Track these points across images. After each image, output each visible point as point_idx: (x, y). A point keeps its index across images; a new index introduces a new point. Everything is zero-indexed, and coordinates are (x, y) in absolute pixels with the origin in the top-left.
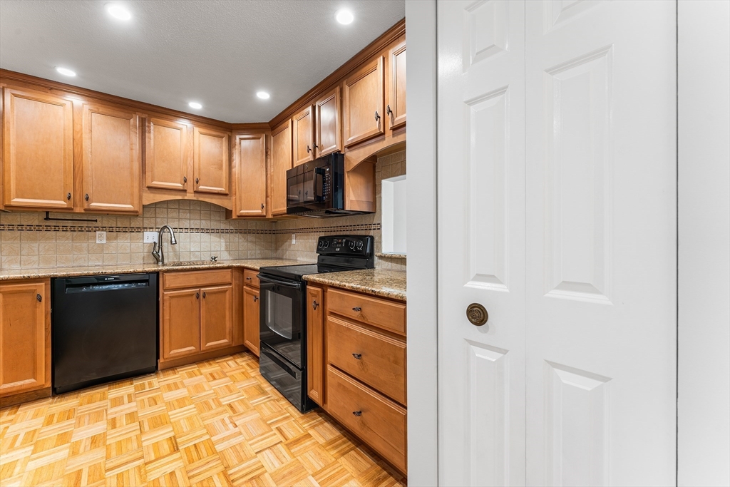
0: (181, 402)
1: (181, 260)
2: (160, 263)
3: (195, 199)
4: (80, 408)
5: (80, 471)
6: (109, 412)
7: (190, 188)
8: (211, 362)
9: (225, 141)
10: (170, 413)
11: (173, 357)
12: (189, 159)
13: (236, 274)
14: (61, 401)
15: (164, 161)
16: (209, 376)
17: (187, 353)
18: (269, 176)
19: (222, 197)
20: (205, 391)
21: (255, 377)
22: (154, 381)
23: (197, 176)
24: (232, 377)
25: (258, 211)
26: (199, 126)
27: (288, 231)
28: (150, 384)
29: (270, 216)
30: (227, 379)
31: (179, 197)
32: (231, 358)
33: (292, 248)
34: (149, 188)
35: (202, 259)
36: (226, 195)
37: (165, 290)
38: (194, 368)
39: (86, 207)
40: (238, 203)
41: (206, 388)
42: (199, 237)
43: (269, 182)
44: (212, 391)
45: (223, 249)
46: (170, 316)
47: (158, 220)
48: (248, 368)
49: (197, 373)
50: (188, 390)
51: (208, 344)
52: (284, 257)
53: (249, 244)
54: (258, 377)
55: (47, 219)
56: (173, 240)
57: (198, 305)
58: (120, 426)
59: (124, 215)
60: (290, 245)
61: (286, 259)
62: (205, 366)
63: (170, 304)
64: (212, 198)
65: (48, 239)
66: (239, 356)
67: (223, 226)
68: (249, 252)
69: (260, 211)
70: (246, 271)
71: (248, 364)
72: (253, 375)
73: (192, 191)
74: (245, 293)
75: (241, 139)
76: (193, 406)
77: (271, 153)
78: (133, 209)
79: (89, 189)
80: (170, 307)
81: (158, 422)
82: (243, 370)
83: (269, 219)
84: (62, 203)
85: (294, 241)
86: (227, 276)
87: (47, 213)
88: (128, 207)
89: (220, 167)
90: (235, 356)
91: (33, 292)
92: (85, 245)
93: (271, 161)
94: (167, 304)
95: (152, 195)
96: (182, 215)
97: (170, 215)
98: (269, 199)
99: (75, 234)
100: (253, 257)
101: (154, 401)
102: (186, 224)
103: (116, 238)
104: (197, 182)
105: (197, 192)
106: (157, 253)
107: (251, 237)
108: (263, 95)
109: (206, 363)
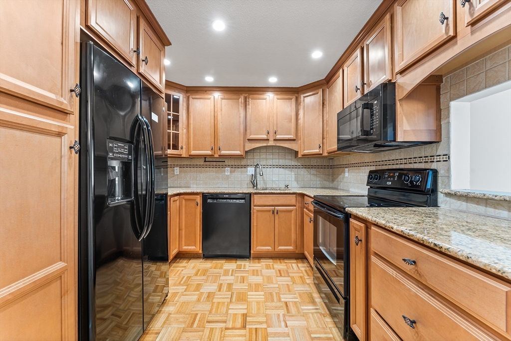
0: (257, 287)
1: (267, 186)
2: (255, 188)
3: (274, 145)
4: (210, 270)
5: (197, 314)
6: (222, 278)
7: (271, 139)
8: (282, 261)
9: (293, 101)
10: (249, 293)
11: (258, 251)
12: (271, 118)
13: (299, 198)
14: (204, 263)
15: (256, 122)
16: (278, 272)
17: (267, 250)
18: (325, 121)
19: (291, 142)
20: (272, 283)
21: (308, 284)
22: (246, 264)
23: (275, 129)
24: (292, 278)
25: (317, 151)
26: (277, 94)
27: (342, 166)
28: (245, 266)
29: (325, 154)
30: (289, 278)
31: (265, 145)
32: (295, 261)
33: (345, 180)
34: (248, 140)
35: (280, 186)
36: (294, 140)
37: (255, 206)
38: (270, 262)
39: (219, 154)
40: (302, 145)
41: (274, 282)
42: (278, 171)
43: (325, 126)
44: (277, 286)
45: (293, 179)
46: (257, 224)
47: (255, 160)
48: (305, 274)
49: (272, 267)
50: (263, 279)
51: (280, 248)
52: (339, 188)
53: (312, 176)
54: (311, 285)
55: (205, 161)
56: (261, 173)
57: (273, 219)
58: (222, 291)
59: (238, 158)
60: (343, 178)
61: (340, 189)
62: (277, 262)
63: (257, 215)
64: (285, 143)
65: (206, 172)
66: (301, 261)
67: (293, 163)
68: (312, 182)
69: (318, 151)
70: (305, 197)
71: (306, 271)
72: (308, 281)
73: (273, 140)
74: (305, 214)
75: (304, 97)
76: (263, 293)
77: (327, 103)
78: (240, 154)
79: (221, 144)
80: (257, 218)
81: (242, 298)
82: (302, 275)
83: (325, 157)
84: (209, 152)
85: (347, 174)
86: (292, 200)
87: (205, 158)
88: (238, 152)
89: (290, 121)
90: (298, 260)
91: (195, 200)
92: (221, 175)
93: (327, 109)
94: (255, 215)
95: (250, 144)
96: (268, 157)
97: (261, 157)
98: (325, 140)
99: (217, 169)
100: (314, 186)
101: (243, 280)
102: (270, 162)
103: (234, 172)
104: (275, 133)
105: (275, 140)
106: (254, 181)
107: (313, 171)
108: (317, 55)
109: (278, 261)
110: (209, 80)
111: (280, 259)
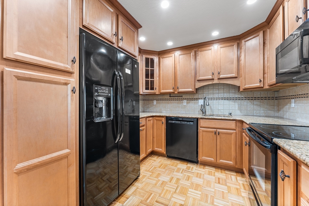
0: (197, 187)
1: (214, 113)
2: (204, 114)
3: (218, 82)
5: (152, 194)
6: (174, 173)
7: (216, 77)
8: (223, 171)
9: (235, 47)
10: (190, 190)
11: (203, 160)
12: (215, 63)
13: (239, 124)
15: (204, 67)
16: (217, 179)
17: (210, 161)
18: (266, 59)
19: (233, 79)
20: (210, 187)
21: (243, 197)
22: (194, 168)
23: (219, 71)
24: (229, 188)
25: (258, 85)
26: (221, 44)
27: (289, 97)
28: (192, 168)
29: (267, 87)
30: (226, 187)
31: (210, 83)
32: (235, 174)
33: (291, 110)
34: (198, 80)
35: (225, 114)
36: (236, 77)
37: (201, 127)
38: (213, 170)
39: (178, 91)
40: (243, 81)
41: (212, 187)
42: (223, 102)
43: (266, 62)
44: (213, 190)
45: (237, 108)
46: (202, 140)
47: (204, 95)
48: (242, 187)
49: (213, 174)
50: (204, 182)
51: (221, 161)
52: (285, 117)
53: (255, 106)
54: (246, 199)
55: (170, 96)
56: (208, 103)
57: (215, 138)
58: (172, 183)
59: (192, 93)
60: (289, 108)
61: (286, 119)
62: (218, 171)
63: (202, 134)
64: (227, 81)
65: (171, 103)
66: (240, 175)
67: (237, 96)
68: (255, 111)
69: (259, 84)
71: (243, 185)
72: (244, 194)
73: (217, 79)
75: (245, 42)
76: (200, 193)
77: (267, 42)
78: (192, 91)
79: (179, 85)
80: (202, 136)
81: (183, 192)
82: (238, 187)
83: (267, 89)
84: (172, 91)
85: (293, 105)
86: (233, 125)
87: (170, 94)
88: (190, 90)
89: (232, 63)
90: (238, 174)
91: (161, 120)
92: (180, 105)
93: (268, 47)
94: (201, 134)
95: (199, 83)
96: (215, 92)
97: (209, 92)
98: (266, 75)
99: (178, 101)
100: (258, 115)
101: (188, 178)
102: (216, 96)
103: (189, 103)
104: (219, 73)
105: (219, 79)
106: (203, 110)
107: (256, 102)
109: (220, 170)
110: (170, 44)
111: (221, 170)
